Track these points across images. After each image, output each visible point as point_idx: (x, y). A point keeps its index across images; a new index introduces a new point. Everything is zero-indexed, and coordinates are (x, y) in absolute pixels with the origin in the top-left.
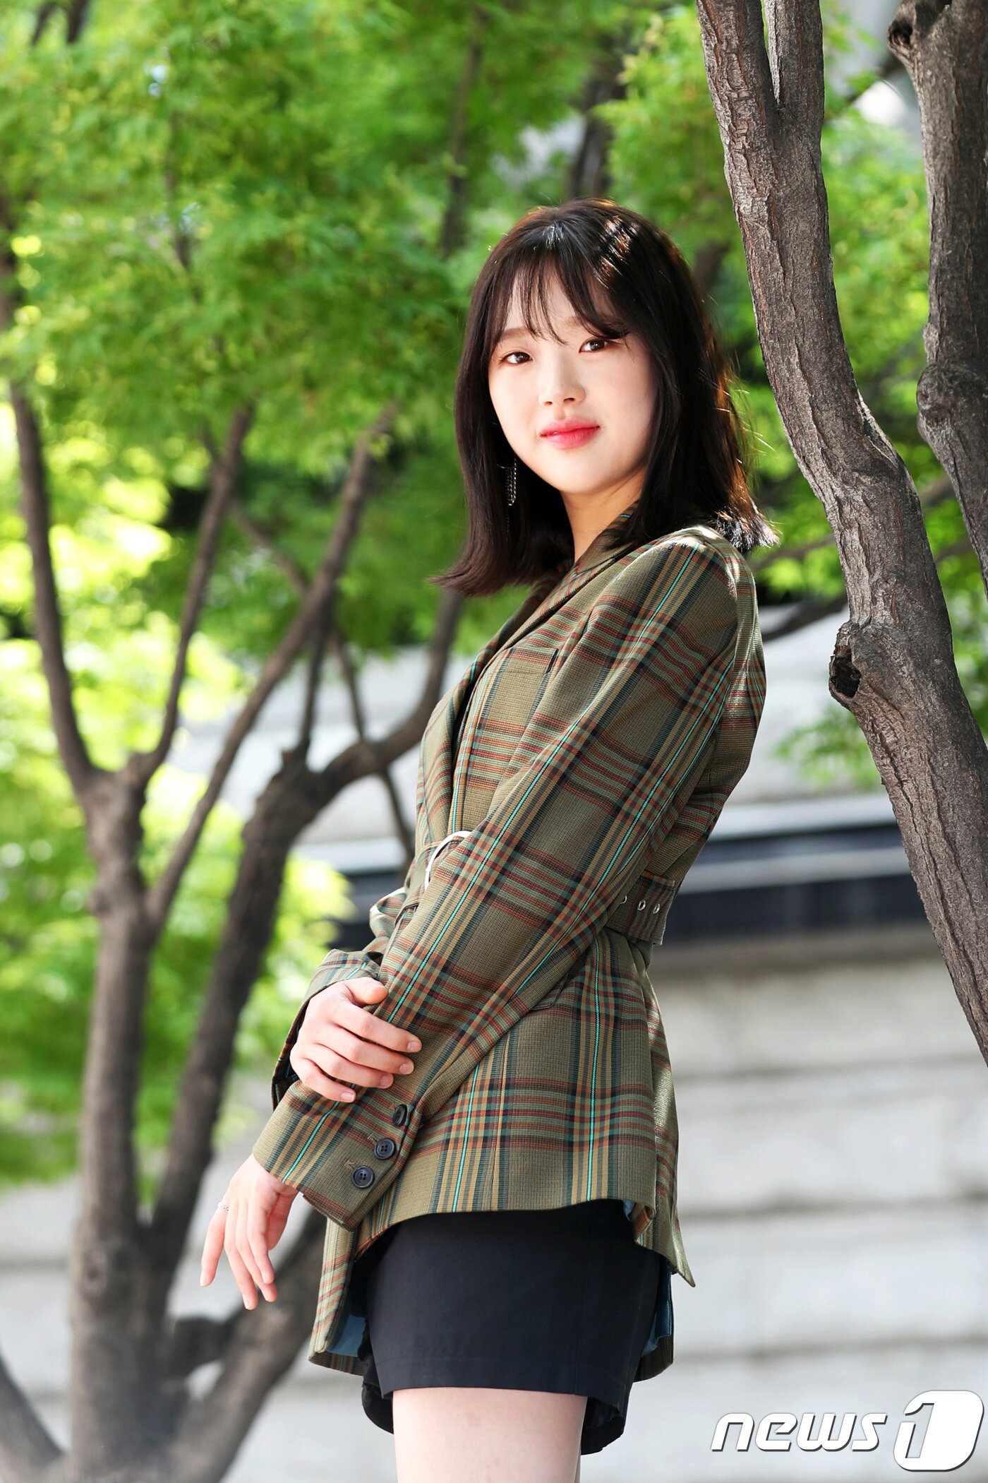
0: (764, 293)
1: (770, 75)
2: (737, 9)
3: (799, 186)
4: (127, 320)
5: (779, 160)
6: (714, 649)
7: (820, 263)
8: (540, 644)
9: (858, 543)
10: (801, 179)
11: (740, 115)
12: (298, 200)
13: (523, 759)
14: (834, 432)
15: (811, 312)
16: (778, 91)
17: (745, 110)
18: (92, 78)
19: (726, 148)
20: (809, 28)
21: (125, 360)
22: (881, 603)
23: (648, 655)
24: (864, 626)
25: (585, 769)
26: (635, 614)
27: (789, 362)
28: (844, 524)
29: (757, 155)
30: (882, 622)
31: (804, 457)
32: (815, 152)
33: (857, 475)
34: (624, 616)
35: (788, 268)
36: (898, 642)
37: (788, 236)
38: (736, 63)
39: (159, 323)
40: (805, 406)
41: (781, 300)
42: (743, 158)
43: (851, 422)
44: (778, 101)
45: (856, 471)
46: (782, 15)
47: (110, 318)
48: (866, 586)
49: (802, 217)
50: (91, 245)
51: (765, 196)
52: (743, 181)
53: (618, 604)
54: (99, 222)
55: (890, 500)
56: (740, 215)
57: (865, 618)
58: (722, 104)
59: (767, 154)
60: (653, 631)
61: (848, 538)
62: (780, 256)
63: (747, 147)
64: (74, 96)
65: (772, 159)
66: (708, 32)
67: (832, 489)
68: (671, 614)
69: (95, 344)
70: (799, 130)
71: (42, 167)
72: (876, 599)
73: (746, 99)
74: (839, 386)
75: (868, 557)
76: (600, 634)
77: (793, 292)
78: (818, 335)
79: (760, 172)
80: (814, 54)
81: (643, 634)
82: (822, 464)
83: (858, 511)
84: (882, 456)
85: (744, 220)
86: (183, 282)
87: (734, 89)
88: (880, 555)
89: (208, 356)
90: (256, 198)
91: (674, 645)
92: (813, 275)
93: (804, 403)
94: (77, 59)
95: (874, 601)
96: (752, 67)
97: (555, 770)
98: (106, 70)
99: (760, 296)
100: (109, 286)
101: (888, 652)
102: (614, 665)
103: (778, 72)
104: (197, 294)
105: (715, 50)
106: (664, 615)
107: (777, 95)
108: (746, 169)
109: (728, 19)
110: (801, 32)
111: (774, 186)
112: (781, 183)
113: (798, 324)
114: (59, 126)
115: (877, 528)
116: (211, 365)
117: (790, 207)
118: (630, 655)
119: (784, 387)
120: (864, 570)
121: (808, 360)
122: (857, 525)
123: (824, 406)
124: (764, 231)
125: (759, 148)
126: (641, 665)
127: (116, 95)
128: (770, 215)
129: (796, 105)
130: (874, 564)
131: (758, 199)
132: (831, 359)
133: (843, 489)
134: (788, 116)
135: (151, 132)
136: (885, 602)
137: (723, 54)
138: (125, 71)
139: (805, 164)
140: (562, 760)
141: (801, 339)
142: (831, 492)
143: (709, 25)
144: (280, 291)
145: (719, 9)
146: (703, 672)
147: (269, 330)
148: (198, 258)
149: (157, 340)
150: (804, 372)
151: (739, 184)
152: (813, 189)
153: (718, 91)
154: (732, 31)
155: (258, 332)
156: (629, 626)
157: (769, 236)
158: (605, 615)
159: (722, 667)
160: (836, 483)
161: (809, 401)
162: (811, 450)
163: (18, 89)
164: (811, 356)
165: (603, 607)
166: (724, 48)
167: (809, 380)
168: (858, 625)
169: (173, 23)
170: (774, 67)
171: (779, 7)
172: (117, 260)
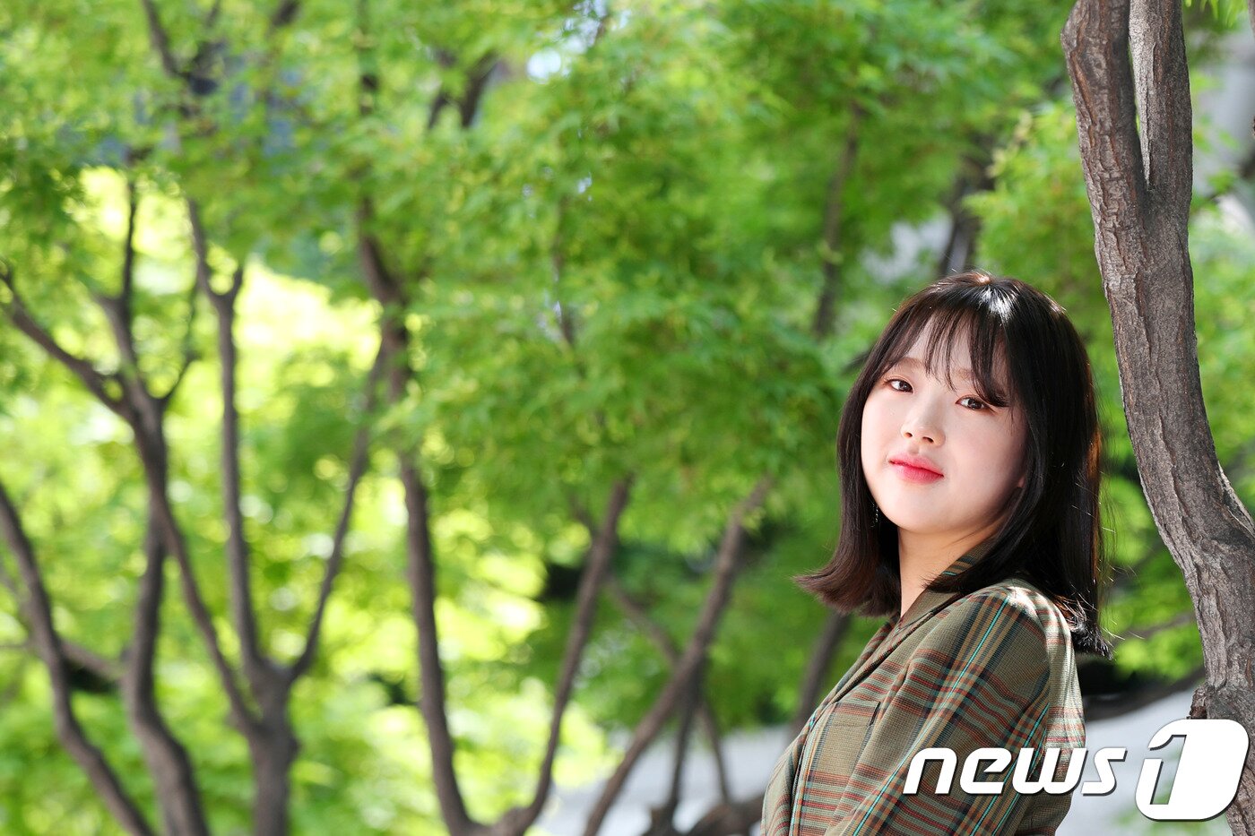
0: (1130, 367)
1: (1141, 157)
2: (1111, 92)
3: (1166, 264)
4: (514, 395)
5: (1148, 239)
6: (1027, 697)
7: (1185, 339)
8: (863, 697)
9: (1216, 609)
10: (1168, 257)
11: (1111, 195)
12: (679, 282)
13: (846, 808)
14: (1195, 502)
15: (1174, 385)
16: (1148, 173)
17: (1116, 190)
18: (485, 161)
19: (1097, 227)
20: (1179, 113)
21: (511, 431)
22: (1236, 666)
23: (962, 705)
24: (1219, 689)
25: (905, 816)
26: (950, 666)
27: (1153, 434)
28: (1202, 590)
29: (1127, 234)
30: (1237, 685)
31: (1165, 525)
32: (1182, 232)
33: (1216, 543)
34: (939, 668)
35: (1154, 343)
36: (1251, 704)
37: (1154, 312)
38: (1108, 145)
39: (544, 396)
40: (1167, 476)
41: (1146, 374)
42: (1113, 237)
43: (1212, 492)
44: (1148, 183)
45: (1216, 539)
46: (1154, 101)
47: (497, 390)
48: (1222, 650)
49: (1168, 295)
50: (481, 323)
51: (1133, 274)
52: (1113, 259)
53: (932, 656)
54: (489, 300)
55: (1247, 568)
56: (1109, 291)
57: (1221, 681)
58: (1094, 184)
59: (1136, 233)
60: (966, 681)
61: (1206, 604)
62: (1147, 332)
63: (1117, 226)
64: (468, 178)
65: (1141, 238)
66: (1082, 115)
67: (1192, 557)
68: (983, 665)
69: (483, 415)
70: (1168, 211)
71: (436, 247)
72: (1231, 662)
73: (1117, 179)
74: (1200, 458)
75: (1224, 623)
76: (916, 685)
77: (1158, 366)
78: (1181, 407)
79: (1129, 250)
80: (1183, 138)
81: (956, 685)
82: (1182, 532)
83: (1216, 578)
84: (1241, 526)
85: (1113, 296)
86: (568, 359)
87: (1106, 169)
88: (1236, 620)
89: (591, 429)
90: (640, 279)
91: (987, 695)
92: (1178, 350)
93: (1167, 473)
94: (471, 143)
95: (1230, 664)
96: (1124, 149)
97: (876, 819)
98: (499, 154)
99: (1126, 370)
100: (498, 361)
101: (1242, 713)
102: (930, 716)
103: (1148, 155)
104: (581, 371)
105: (1089, 131)
106: (977, 666)
107: (1147, 177)
108: (1116, 248)
109: (1102, 102)
110: (1171, 116)
111: (1142, 264)
112: (1149, 261)
113: (1162, 397)
114: (453, 207)
115: (1234, 594)
116: (592, 438)
117: (1157, 285)
118: (944, 705)
119: (1147, 458)
120: (1221, 634)
121: (1171, 432)
122: (1214, 591)
123: (1185, 477)
124: (1132, 307)
125: (1129, 227)
126: (955, 715)
127: (506, 180)
128: (1138, 292)
129: (1165, 187)
130: (1230, 629)
131: (1127, 276)
132: (1193, 432)
133: (1202, 556)
134: (1157, 197)
135: (540, 214)
136: (1240, 665)
137: (1097, 135)
138: (516, 154)
139: (1172, 244)
140: (883, 809)
141: (1164, 412)
142: (1190, 560)
143: (1083, 108)
144: (661, 368)
145: (1094, 92)
146: (1017, 719)
147: (649, 406)
148: (583, 337)
149: (541, 413)
150: (1167, 443)
151: (1109, 261)
152: (1180, 267)
153: (1090, 171)
154: (1106, 114)
155: (638, 406)
156: (944, 677)
157: (1136, 312)
158: (921, 667)
159: (1037, 714)
160: (1195, 550)
161: (1172, 471)
162: (1172, 518)
163: (413, 171)
164: (1174, 428)
165: (919, 660)
166: (1098, 129)
167: (1172, 451)
168: (1213, 688)
169: (565, 109)
170: (1145, 150)
171: (1151, 93)
172: (505, 336)
